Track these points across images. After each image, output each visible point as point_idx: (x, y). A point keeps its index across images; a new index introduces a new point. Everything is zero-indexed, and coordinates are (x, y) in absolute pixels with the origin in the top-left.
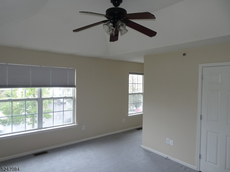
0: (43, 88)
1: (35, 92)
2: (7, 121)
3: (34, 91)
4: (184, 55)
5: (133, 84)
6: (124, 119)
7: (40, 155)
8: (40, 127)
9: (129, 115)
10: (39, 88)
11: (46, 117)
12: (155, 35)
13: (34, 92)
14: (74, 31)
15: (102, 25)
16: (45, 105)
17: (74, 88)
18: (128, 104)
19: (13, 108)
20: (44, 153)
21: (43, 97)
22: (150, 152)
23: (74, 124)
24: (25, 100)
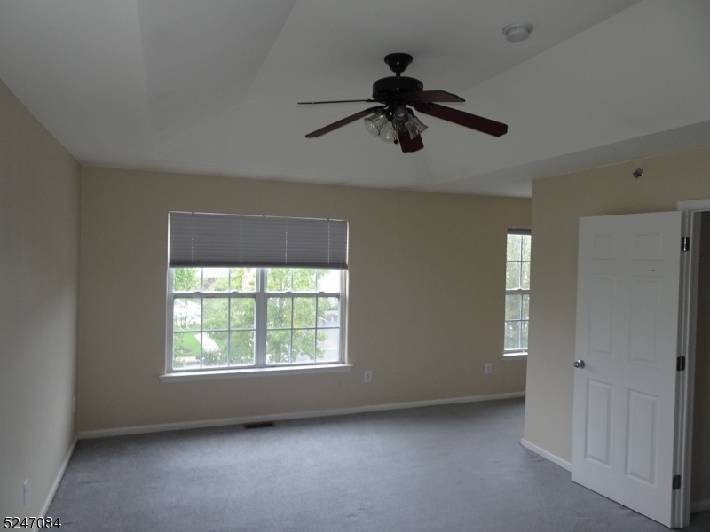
0: (269, 270)
1: (283, 284)
2: (218, 356)
3: (281, 280)
4: (638, 174)
5: (522, 262)
6: (488, 365)
7: (258, 429)
8: (260, 363)
9: (505, 355)
10: (260, 269)
11: (308, 353)
12: (505, 132)
13: (281, 284)
14: (309, 136)
15: (362, 120)
16: (306, 319)
17: (344, 271)
18: (504, 321)
19: (232, 323)
20: (268, 425)
21: (268, 291)
22: (544, 459)
23: (344, 363)
24: (229, 296)
